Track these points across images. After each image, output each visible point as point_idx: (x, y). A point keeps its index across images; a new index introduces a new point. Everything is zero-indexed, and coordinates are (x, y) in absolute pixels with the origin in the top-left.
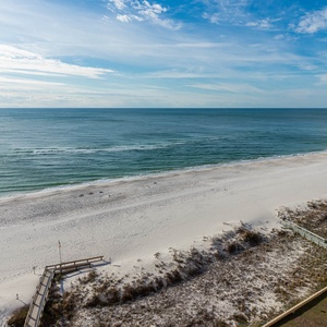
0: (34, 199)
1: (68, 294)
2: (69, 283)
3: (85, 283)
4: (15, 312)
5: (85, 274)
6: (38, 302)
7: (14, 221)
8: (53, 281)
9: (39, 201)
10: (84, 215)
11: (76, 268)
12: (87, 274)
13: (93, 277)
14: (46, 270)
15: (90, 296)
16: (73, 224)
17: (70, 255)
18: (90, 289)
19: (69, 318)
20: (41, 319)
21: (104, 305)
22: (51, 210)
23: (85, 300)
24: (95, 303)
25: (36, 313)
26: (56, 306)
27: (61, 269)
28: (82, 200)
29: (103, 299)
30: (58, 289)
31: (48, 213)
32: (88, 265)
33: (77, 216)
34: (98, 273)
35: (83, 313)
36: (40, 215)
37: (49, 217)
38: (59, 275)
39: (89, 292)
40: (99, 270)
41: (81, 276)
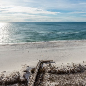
0: (38, 44)
1: (44, 68)
2: (44, 65)
3: (48, 66)
4: (32, 69)
5: (48, 64)
6: (37, 68)
7: (34, 48)
8: (41, 64)
9: (39, 44)
10: (49, 49)
11: (46, 62)
12: (49, 64)
13: (50, 65)
14: (40, 61)
15: (49, 70)
16: (46, 51)
17: (45, 59)
18: (49, 68)
19: (44, 74)
20: (38, 72)
21: (52, 73)
22: (42, 47)
23: (48, 70)
24: (50, 72)
25: (36, 70)
26: (41, 70)
27: (43, 61)
28: (49, 45)
29: (52, 71)
30: (42, 66)
31: (41, 47)
32: (49, 62)
33: (48, 49)
34: (51, 65)
35: (47, 74)
36: (39, 47)
37: (41, 48)
38: (42, 63)
39: (49, 69)
40: (52, 64)
41: (47, 64)
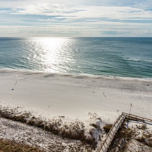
0: (124, 81)
1: (129, 129)
2: (132, 125)
3: (140, 129)
4: (107, 125)
5: (140, 124)
6: (116, 126)
7: (114, 88)
8: (124, 120)
9: (126, 82)
10: (147, 96)
11: (136, 120)
12: (141, 125)
13: (144, 128)
14: (123, 114)
15: (140, 136)
16: (140, 98)
17: (134, 112)
18: (141, 133)
19: (128, 140)
20: (116, 133)
21: (147, 144)
22: (131, 88)
23: (137, 136)
24: (141, 140)
25: (114, 130)
26: (123, 131)
27: (130, 117)
28: (148, 88)
29: (147, 140)
30: (125, 125)
31: (129, 89)
32: (143, 121)
33: (143, 95)
34: (148, 127)
35: (136, 142)
36: (125, 89)
37: (129, 91)
38: (128, 119)
39: (140, 134)
40: (148, 126)
41: (138, 125)
